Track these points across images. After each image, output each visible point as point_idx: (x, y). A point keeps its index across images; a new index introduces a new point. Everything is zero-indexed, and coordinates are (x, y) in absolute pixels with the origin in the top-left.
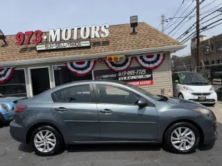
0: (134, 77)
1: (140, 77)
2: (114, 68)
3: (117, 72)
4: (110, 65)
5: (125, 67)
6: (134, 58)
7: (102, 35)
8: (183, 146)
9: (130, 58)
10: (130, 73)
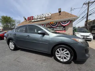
0: (59, 29)
1: (61, 29)
2: (52, 26)
3: (53, 28)
4: (51, 25)
5: (56, 26)
6: (59, 23)
7: (49, 16)
8: (62, 58)
9: (58, 23)
10: (57, 28)
